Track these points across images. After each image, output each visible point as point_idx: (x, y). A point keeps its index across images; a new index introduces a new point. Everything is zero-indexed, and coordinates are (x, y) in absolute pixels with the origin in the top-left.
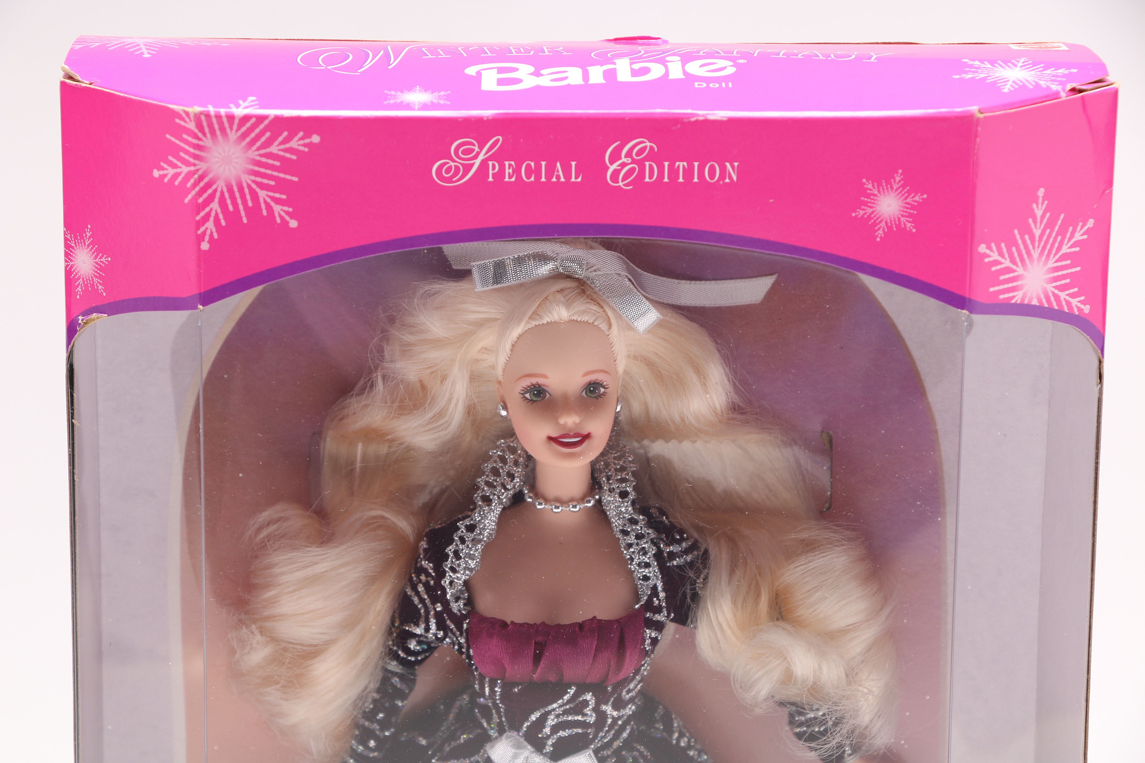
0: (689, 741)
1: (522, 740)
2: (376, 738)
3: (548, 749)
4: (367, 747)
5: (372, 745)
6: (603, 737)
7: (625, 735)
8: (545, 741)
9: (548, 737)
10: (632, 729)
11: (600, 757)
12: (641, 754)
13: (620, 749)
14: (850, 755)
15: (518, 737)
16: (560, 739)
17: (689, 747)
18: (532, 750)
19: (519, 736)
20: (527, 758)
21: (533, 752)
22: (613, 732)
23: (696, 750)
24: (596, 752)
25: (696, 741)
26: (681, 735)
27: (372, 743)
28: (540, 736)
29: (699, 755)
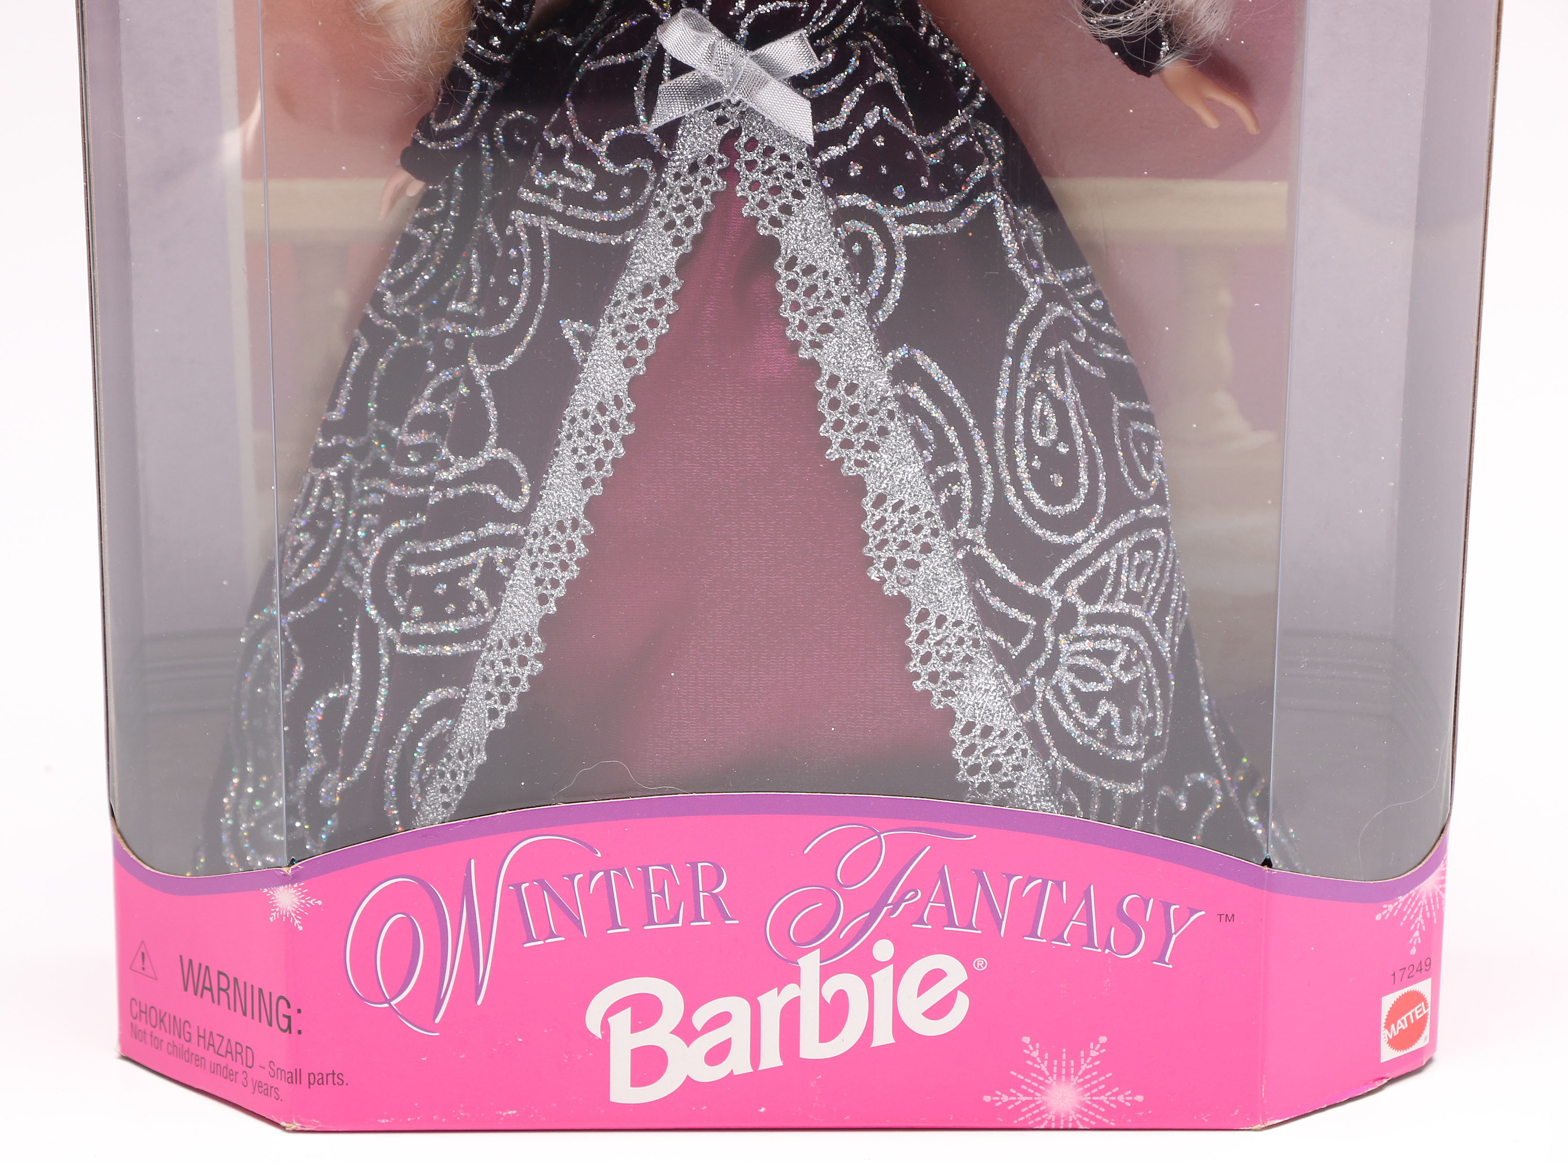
0: (941, 40)
1: (706, 21)
2: (502, 34)
3: (743, 33)
4: (489, 47)
5: (496, 43)
6: (820, 19)
7: (850, 20)
8: (738, 22)
9: (742, 16)
10: (861, 11)
11: (816, 46)
12: (874, 45)
13: (843, 38)
14: (1166, 54)
15: (699, 16)
16: (759, 17)
17: (942, 49)
18: (720, 34)
19: (701, 13)
20: (712, 47)
21: (721, 38)
22: (834, 13)
23: (951, 53)
24: (812, 39)
25: (951, 42)
26: (931, 31)
27: (496, 41)
28: (731, 13)
29: (956, 61)
